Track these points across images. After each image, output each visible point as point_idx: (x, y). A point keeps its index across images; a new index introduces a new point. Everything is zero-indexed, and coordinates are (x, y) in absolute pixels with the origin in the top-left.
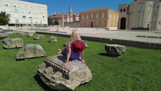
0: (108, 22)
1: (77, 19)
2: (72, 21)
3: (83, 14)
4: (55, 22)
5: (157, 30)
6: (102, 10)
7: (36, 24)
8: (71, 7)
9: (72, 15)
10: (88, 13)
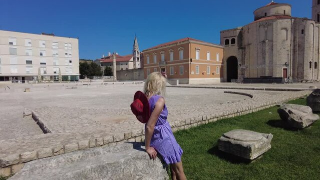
0: (191, 67)
3: (148, 53)
4: (106, 70)
6: (179, 44)
7: (55, 75)
9: (138, 56)
10: (155, 52)
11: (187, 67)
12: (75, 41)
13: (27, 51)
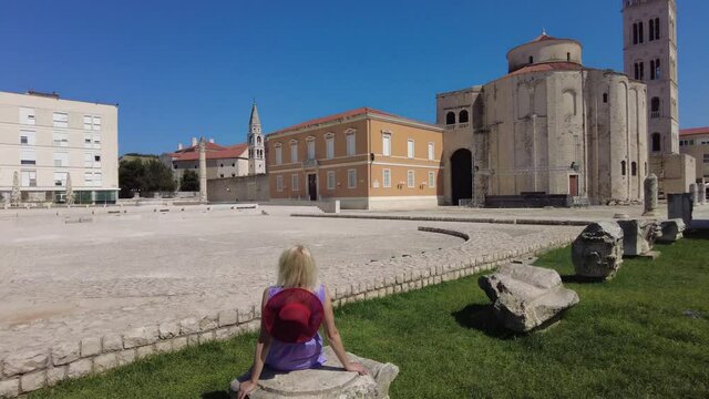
0: (373, 173)
2: (261, 170)
4: (185, 178)
5: (617, 202)
6: (345, 121)
7: (58, 188)
8: (256, 111)
9: (259, 146)
10: (295, 137)
11: (363, 173)
12: (111, 112)
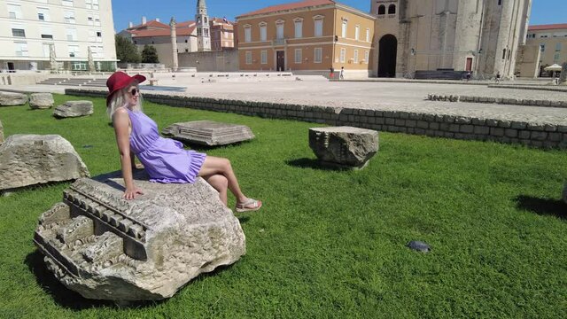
0: (336, 51)
1: (227, 40)
2: (207, 46)
3: (249, 22)
4: (145, 52)
6: (315, 9)
7: (72, 59)
9: (206, 26)
10: (264, 19)
11: (329, 52)
13: (11, 9)
